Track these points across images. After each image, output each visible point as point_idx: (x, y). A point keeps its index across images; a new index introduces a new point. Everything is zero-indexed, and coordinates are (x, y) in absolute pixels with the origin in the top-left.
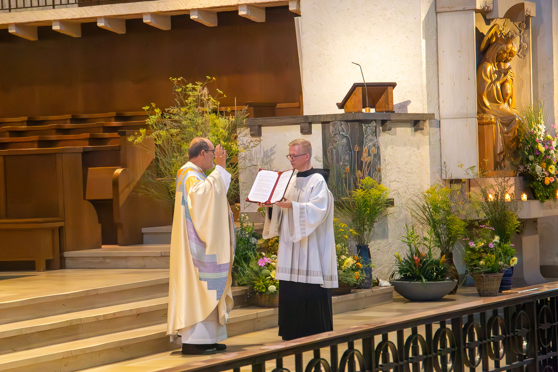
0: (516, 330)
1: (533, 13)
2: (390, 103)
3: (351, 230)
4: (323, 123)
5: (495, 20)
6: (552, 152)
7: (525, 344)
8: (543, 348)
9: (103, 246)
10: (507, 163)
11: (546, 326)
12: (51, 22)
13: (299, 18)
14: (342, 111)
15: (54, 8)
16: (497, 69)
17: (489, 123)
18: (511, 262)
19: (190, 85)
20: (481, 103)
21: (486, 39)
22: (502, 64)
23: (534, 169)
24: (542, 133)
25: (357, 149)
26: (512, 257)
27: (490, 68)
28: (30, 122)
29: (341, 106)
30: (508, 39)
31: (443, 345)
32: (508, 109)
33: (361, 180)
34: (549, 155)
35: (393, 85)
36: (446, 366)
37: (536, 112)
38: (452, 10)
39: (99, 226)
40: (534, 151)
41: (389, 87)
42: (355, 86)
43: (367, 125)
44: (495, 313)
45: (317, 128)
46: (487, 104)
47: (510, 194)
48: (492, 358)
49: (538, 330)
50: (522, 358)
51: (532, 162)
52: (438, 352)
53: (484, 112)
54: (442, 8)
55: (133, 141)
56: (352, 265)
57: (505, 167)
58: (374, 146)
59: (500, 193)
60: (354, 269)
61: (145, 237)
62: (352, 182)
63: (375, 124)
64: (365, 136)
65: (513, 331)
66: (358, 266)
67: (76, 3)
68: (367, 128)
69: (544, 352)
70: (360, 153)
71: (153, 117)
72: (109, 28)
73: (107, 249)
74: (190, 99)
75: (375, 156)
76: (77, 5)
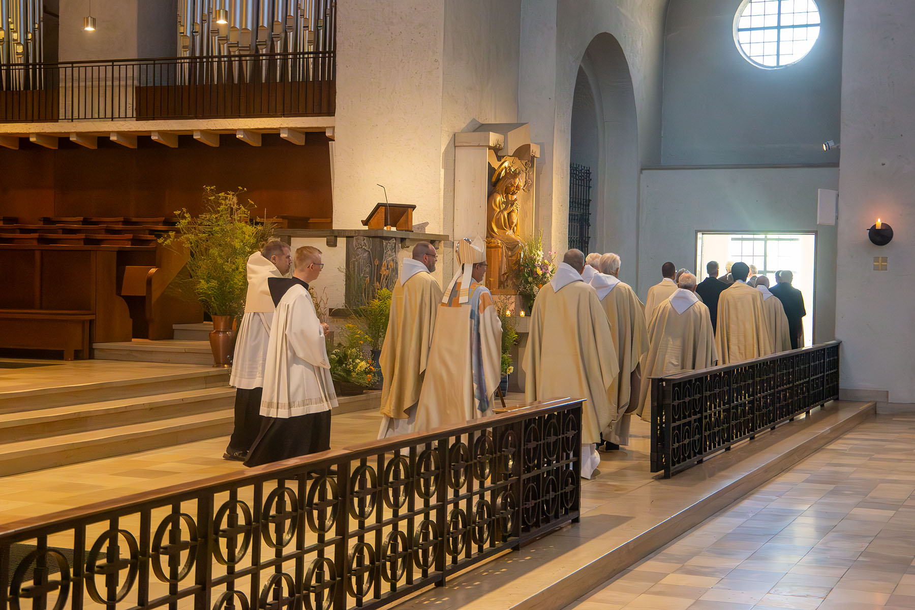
0: (503, 449)
1: (538, 155)
2: (409, 223)
3: (367, 336)
4: (347, 237)
5: (505, 158)
6: (548, 275)
7: (511, 463)
8: (528, 466)
9: (133, 340)
10: (510, 282)
11: (532, 445)
12: (109, 132)
13: (333, 142)
14: (366, 228)
15: (112, 120)
16: (505, 200)
17: (497, 247)
18: (508, 370)
19: (222, 194)
20: (490, 230)
21: (497, 173)
22: (510, 196)
23: (532, 289)
24: (540, 258)
25: (377, 262)
26: (509, 366)
27: (499, 198)
28: (86, 222)
29: (365, 223)
30: (515, 175)
31: (427, 468)
32: (513, 236)
33: (379, 291)
34: (545, 278)
35: (414, 207)
36: (429, 489)
37: (537, 240)
38: (470, 145)
39: (131, 321)
40: (532, 273)
41: (409, 209)
42: (379, 206)
43: (387, 242)
44: (484, 433)
45: (342, 242)
46: (496, 230)
47: (510, 311)
48: (477, 479)
49: (524, 449)
50: (507, 477)
51: (531, 283)
52: (422, 475)
53: (493, 237)
54: (460, 142)
55: (163, 242)
56: (365, 369)
57: (507, 286)
58: (393, 260)
59: (502, 309)
60: (367, 372)
61: (176, 333)
62: (371, 293)
63: (395, 241)
64: (385, 251)
65: (500, 451)
66: (371, 369)
67: (133, 117)
68: (387, 244)
69: (529, 470)
70: (379, 267)
71: (184, 221)
72: (162, 141)
73: (137, 343)
74: (222, 207)
75: (393, 270)
76: (135, 119)
